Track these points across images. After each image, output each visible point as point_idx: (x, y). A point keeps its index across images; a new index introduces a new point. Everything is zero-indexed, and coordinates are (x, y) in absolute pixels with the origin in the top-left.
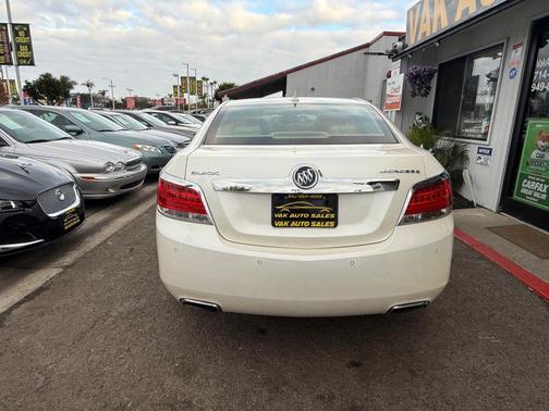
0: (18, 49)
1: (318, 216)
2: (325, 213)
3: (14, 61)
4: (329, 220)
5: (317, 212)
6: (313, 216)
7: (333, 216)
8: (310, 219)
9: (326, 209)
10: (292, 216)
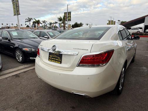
0: (68, 18)
1: (57, 60)
2: (59, 59)
3: (67, 20)
4: (59, 61)
5: (57, 58)
6: (56, 59)
7: (60, 60)
8: (55, 60)
9: (59, 58)
10: (52, 58)
